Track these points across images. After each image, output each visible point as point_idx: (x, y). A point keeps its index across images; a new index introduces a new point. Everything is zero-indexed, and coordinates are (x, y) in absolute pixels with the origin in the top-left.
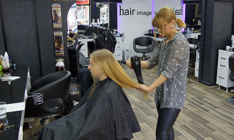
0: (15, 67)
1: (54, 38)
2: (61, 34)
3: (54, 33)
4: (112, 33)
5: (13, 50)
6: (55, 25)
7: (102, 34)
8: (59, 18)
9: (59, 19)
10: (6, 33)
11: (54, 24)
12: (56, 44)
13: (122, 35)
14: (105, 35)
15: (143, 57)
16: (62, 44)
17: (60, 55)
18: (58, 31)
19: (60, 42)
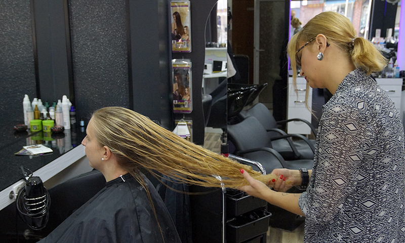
0: (83, 128)
2: (187, 66)
8: (185, 29)
9: (185, 31)
11: (174, 42)
12: (175, 87)
16: (188, 88)
17: (183, 111)
18: (185, 58)
19: (183, 83)
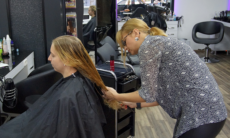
0: (18, 53)
1: (67, 20)
2: (74, 16)
3: (66, 14)
4: (165, 15)
5: (18, 33)
6: (68, 5)
7: (148, 16)
10: (11, 13)
11: (67, 3)
12: (68, 27)
13: (181, 18)
14: (151, 18)
15: (206, 50)
16: (75, 28)
18: (72, 12)
19: (72, 26)
